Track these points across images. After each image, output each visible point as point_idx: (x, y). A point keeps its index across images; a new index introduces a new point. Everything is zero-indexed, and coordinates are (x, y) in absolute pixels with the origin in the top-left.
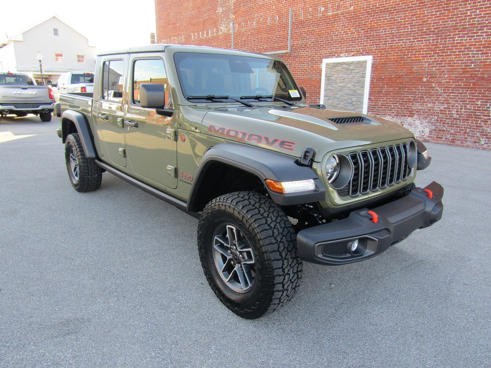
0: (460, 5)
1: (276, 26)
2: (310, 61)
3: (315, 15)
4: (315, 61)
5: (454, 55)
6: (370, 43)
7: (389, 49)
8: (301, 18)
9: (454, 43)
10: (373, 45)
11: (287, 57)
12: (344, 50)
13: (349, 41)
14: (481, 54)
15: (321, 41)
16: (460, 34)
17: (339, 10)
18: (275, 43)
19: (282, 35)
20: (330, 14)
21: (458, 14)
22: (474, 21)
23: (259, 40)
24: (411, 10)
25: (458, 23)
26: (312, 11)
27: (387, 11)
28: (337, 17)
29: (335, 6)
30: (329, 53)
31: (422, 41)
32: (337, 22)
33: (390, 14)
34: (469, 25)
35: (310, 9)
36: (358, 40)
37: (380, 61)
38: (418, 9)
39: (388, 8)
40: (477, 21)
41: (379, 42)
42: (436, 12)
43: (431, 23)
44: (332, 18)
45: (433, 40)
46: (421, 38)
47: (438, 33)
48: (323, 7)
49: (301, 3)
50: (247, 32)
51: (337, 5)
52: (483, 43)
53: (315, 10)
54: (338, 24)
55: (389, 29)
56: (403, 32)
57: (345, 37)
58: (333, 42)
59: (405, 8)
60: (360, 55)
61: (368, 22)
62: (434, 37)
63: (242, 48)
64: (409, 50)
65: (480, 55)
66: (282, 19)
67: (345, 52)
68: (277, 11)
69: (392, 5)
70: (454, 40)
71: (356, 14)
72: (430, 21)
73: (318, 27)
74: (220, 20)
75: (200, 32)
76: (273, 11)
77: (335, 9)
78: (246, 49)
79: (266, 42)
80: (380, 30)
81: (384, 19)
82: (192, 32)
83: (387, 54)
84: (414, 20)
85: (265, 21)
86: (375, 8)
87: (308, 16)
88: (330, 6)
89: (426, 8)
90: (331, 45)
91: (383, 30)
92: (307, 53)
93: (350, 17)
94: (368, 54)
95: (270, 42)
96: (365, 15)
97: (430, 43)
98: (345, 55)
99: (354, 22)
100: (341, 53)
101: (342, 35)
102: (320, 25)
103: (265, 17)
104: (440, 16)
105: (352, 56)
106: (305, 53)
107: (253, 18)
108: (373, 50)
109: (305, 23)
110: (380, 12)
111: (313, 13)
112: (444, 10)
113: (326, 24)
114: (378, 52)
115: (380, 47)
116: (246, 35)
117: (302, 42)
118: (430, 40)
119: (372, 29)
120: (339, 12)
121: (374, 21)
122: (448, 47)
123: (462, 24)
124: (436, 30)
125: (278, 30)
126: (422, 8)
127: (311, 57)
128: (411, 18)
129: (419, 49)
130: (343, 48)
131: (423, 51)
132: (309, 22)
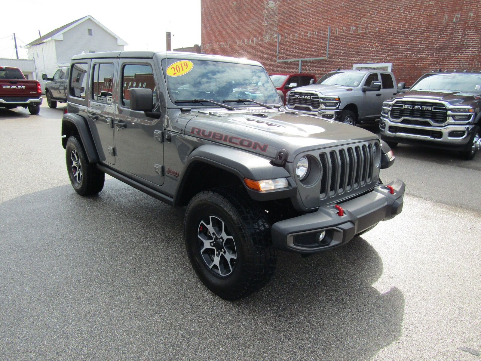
0: (454, 32)
1: (315, 39)
2: (343, 66)
3: (348, 32)
4: (347, 65)
5: (450, 65)
6: (391, 54)
7: (404, 59)
8: (336, 33)
9: (450, 57)
10: (393, 56)
11: (324, 62)
12: (370, 59)
13: (375, 52)
14: (468, 64)
15: (352, 52)
16: (454, 51)
17: (367, 30)
18: (314, 51)
19: (320, 45)
20: (360, 32)
21: (453, 38)
22: (464, 43)
23: (300, 48)
24: (421, 33)
25: (453, 44)
26: (345, 29)
27: (403, 33)
28: (366, 35)
29: (364, 27)
30: (359, 60)
31: (428, 54)
32: (365, 38)
33: (405, 35)
34: (460, 45)
35: (344, 28)
36: (381, 51)
37: (398, 67)
38: (426, 33)
39: (404, 31)
40: (465, 43)
41: (397, 54)
42: (438, 35)
43: (434, 43)
44: (362, 35)
45: (436, 54)
46: (427, 52)
47: (440, 50)
48: (354, 27)
49: (337, 23)
50: (289, 41)
52: (469, 57)
53: (348, 29)
54: (366, 40)
55: (405, 45)
56: (415, 48)
57: (371, 49)
58: (362, 53)
59: (416, 32)
60: (383, 63)
61: (389, 39)
62: (436, 52)
63: (284, 53)
64: (419, 60)
66: (321, 34)
67: (371, 60)
68: (316, 27)
69: (407, 29)
70: (450, 55)
71: (380, 34)
72: (434, 41)
73: (350, 41)
74: (265, 31)
75: (246, 40)
76: (313, 27)
77: (364, 29)
78: (288, 54)
79: (306, 50)
80: (398, 45)
81: (401, 38)
82: (238, 39)
83: (403, 62)
84: (423, 40)
85: (306, 34)
86: (395, 30)
87: (342, 33)
88: (360, 26)
89: (431, 32)
90: (360, 54)
91: (400, 45)
93: (375, 36)
94: (389, 62)
95: (309, 50)
96: (387, 34)
97: (434, 56)
98: (371, 62)
99: (378, 39)
100: (368, 60)
101: (369, 47)
102: (351, 39)
103: (306, 31)
104: (441, 39)
105: (376, 63)
106: (339, 60)
107: (295, 31)
108: (392, 59)
109: (339, 37)
110: (398, 33)
111: (346, 31)
112: (444, 35)
113: (357, 39)
114: (396, 61)
115: (398, 57)
116: (288, 44)
117: (337, 51)
118: (434, 54)
119: (392, 44)
120: (367, 31)
121: (394, 39)
122: (446, 59)
123: (456, 44)
124: (438, 48)
125: (317, 41)
126: (428, 32)
127: (344, 63)
128: (421, 38)
129: (426, 60)
130: (369, 57)
131: (429, 61)
132: (343, 37)
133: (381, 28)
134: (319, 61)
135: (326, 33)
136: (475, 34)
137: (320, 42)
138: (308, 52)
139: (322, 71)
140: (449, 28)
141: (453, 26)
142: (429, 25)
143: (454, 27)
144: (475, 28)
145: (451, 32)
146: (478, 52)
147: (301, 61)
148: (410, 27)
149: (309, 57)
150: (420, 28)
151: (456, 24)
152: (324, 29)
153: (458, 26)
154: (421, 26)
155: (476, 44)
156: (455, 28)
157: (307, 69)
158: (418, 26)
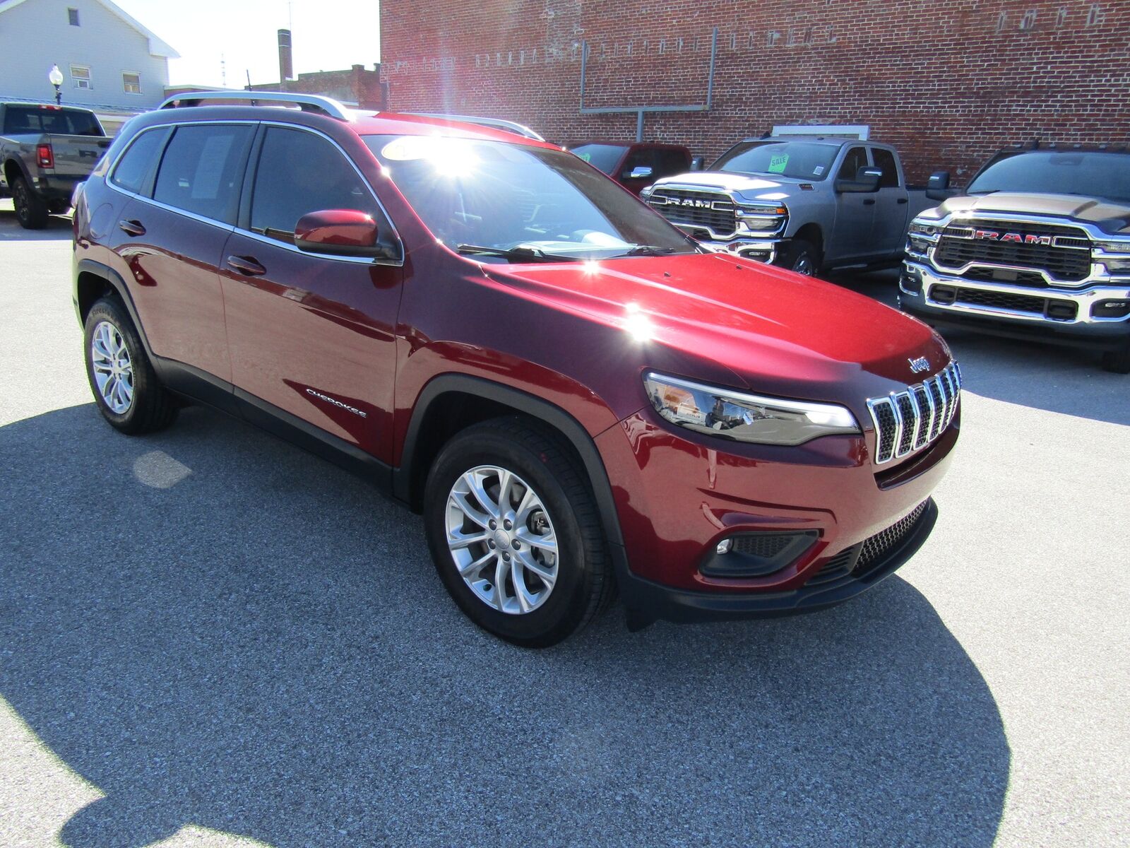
0: (1022, 55)
1: (678, 58)
2: (746, 128)
3: (761, 44)
4: (758, 128)
6: (866, 104)
7: (898, 116)
8: (732, 46)
9: (1009, 115)
10: (871, 108)
11: (700, 117)
12: (815, 113)
13: (826, 97)
14: (1052, 134)
15: (771, 94)
16: (1019, 101)
17: (808, 42)
18: (675, 90)
19: (690, 75)
20: (791, 46)
21: (1017, 69)
22: (1043, 82)
23: (638, 81)
24: (940, 54)
25: (1017, 83)
26: (754, 37)
27: (898, 52)
28: (805, 54)
29: (802, 34)
30: (786, 117)
31: (957, 107)
32: (803, 62)
33: (903, 56)
34: (1034, 87)
35: (751, 34)
36: (844, 96)
37: (884, 137)
38: (952, 54)
39: (901, 47)
40: (1048, 82)
41: (881, 103)
43: (973, 79)
44: (795, 54)
45: (975, 107)
46: (955, 102)
47: (985, 96)
48: (778, 32)
49: (733, 20)
50: (611, 62)
51: (804, 31)
52: (1055, 117)
53: (761, 37)
54: (805, 66)
55: (901, 82)
56: (927, 90)
57: (819, 89)
58: (795, 97)
59: (930, 50)
60: (846, 125)
61: (863, 66)
62: (977, 102)
63: (599, 93)
64: (935, 120)
65: (1049, 137)
66: (692, 46)
67: (818, 117)
68: (680, 29)
69: (908, 43)
70: (1010, 110)
71: (840, 51)
72: (972, 75)
73: (765, 68)
74: (548, 33)
75: (498, 55)
76: (672, 30)
77: (802, 38)
78: (607, 96)
80: (885, 83)
81: (891, 65)
82: (477, 52)
83: (896, 125)
84: (944, 72)
85: (654, 45)
86: (877, 45)
87: (746, 46)
88: (790, 31)
89: (965, 53)
90: (790, 101)
91: (889, 83)
92: (741, 114)
93: (829, 56)
94: (860, 122)
95: (663, 87)
96: (858, 54)
97: (970, 111)
98: (817, 121)
99: (836, 64)
100: (809, 117)
101: (813, 85)
102: (770, 64)
103: (653, 38)
104: (989, 70)
105: (830, 125)
106: (736, 113)
107: (626, 37)
108: (870, 116)
109: (739, 58)
110: (886, 53)
111: (756, 41)
112: (995, 60)
113: (783, 63)
114: (879, 120)
115: (883, 112)
116: (608, 69)
117: (733, 92)
118: (971, 107)
119: (869, 79)
120: (809, 45)
121: (875, 66)
122: (1001, 120)
123: (1024, 85)
124: (982, 91)
125: (682, 65)
126: (960, 53)
127: (749, 121)
128: (940, 67)
129: (951, 120)
130: (812, 109)
131: (958, 125)
132: (747, 57)
133: (844, 39)
134: (688, 115)
135: (706, 45)
136: (1071, 62)
137: (691, 68)
138: (659, 91)
139: (695, 139)
140: (1010, 46)
141: (1019, 40)
142: (962, 35)
143: (1022, 42)
144: (1070, 47)
145: (1014, 55)
146: (1075, 106)
147: (643, 112)
148: (916, 38)
149: (663, 104)
150: (938, 41)
151: (1026, 35)
152: (701, 34)
153: (1030, 39)
154: (941, 36)
155: (1073, 87)
156: (1024, 45)
157: (656, 135)
158: (933, 37)
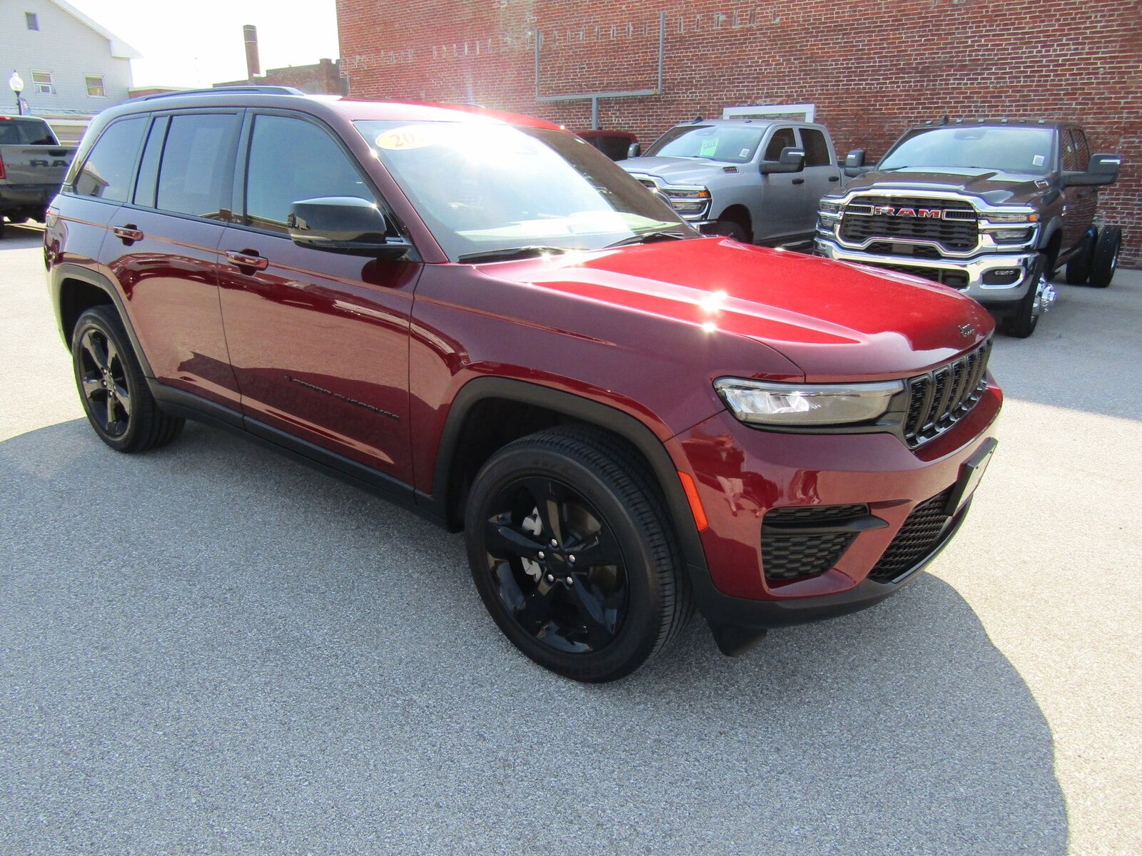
0: (957, 29)
1: (629, 43)
2: (698, 111)
3: (707, 27)
4: (709, 110)
5: (949, 107)
6: (811, 82)
7: (843, 93)
8: (680, 30)
9: (947, 89)
10: (816, 86)
11: (652, 102)
12: (762, 93)
13: (773, 77)
14: (989, 107)
15: (720, 76)
16: (956, 75)
17: (754, 22)
18: (627, 75)
19: (642, 60)
20: (737, 27)
21: (953, 43)
22: (978, 55)
23: (592, 67)
24: (879, 31)
25: (953, 57)
26: (701, 20)
27: (840, 30)
28: (751, 35)
29: (746, 15)
30: (736, 98)
31: (898, 82)
32: (749, 43)
33: (844, 34)
34: (970, 60)
35: (698, 17)
36: (789, 76)
37: (829, 115)
39: (842, 26)
40: (982, 55)
41: (826, 82)
42: (919, 36)
43: (911, 55)
44: (741, 36)
45: (915, 82)
46: (896, 78)
47: (924, 71)
48: (723, 13)
49: (680, 4)
50: (564, 50)
51: (749, 13)
52: (991, 90)
53: (708, 19)
54: (752, 46)
55: (843, 60)
56: (867, 67)
57: (766, 69)
58: (743, 78)
59: (870, 27)
60: (793, 104)
61: (807, 46)
62: (917, 77)
63: (554, 80)
64: (877, 97)
65: (986, 109)
66: (642, 31)
67: (766, 97)
68: (629, 14)
69: (849, 21)
70: (948, 84)
71: (785, 31)
72: (911, 51)
73: (713, 50)
74: (501, 23)
75: (455, 46)
76: (621, 15)
77: (747, 19)
78: (562, 83)
79: (607, 73)
80: (828, 61)
81: (833, 43)
82: (434, 44)
83: (840, 102)
84: (884, 48)
85: (605, 31)
87: (693, 29)
88: (736, 13)
89: (903, 29)
90: (738, 83)
91: (832, 61)
92: (692, 96)
93: (773, 36)
94: (807, 101)
95: (615, 73)
96: (801, 34)
97: (911, 86)
98: (766, 102)
99: (781, 44)
100: (757, 98)
101: (760, 66)
102: (717, 46)
103: (604, 24)
104: (926, 45)
105: (778, 104)
106: (688, 96)
107: (579, 24)
108: (815, 94)
109: (688, 41)
110: (828, 31)
111: (703, 23)
112: (932, 35)
113: (730, 45)
114: (824, 98)
115: (828, 90)
116: (562, 57)
117: (683, 75)
118: (911, 82)
119: (813, 58)
120: (754, 26)
121: (818, 45)
122: (939, 94)
123: (960, 58)
124: (920, 67)
125: (634, 50)
126: (898, 30)
127: (699, 103)
128: (880, 44)
129: (893, 96)
130: (760, 89)
131: (899, 100)
132: (696, 40)
133: (787, 19)
134: (642, 100)
135: (655, 29)
136: (1003, 35)
137: (642, 53)
138: (612, 76)
139: (649, 123)
140: (945, 20)
141: (954, 15)
142: (899, 11)
143: (956, 17)
144: (1001, 20)
145: (949, 29)
146: (1010, 78)
147: (597, 99)
148: (856, 15)
149: (616, 90)
150: (877, 18)
151: (960, 10)
152: (650, 19)
153: (964, 14)
154: (880, 13)
155: (1006, 59)
156: (958, 19)
157: (612, 120)
158: (872, 14)
